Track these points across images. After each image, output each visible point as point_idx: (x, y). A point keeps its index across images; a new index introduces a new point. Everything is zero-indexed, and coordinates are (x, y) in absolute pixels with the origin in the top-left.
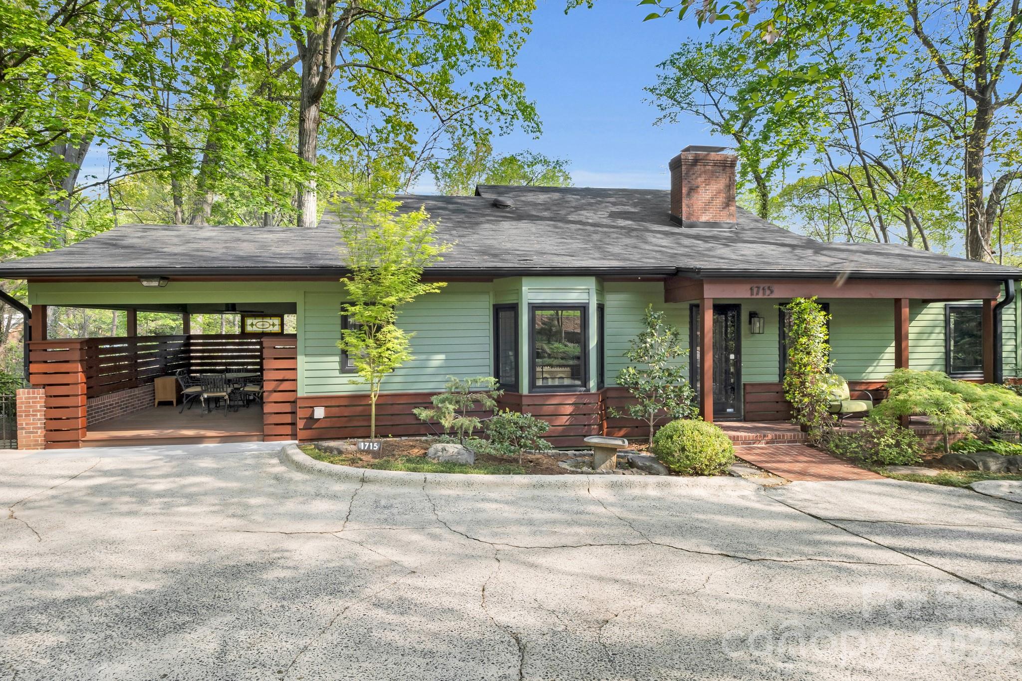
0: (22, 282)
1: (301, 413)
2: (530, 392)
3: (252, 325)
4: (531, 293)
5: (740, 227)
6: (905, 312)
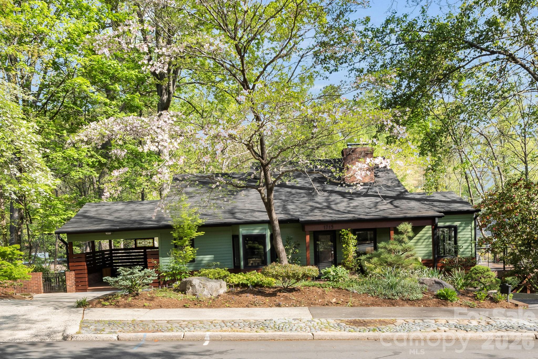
0: (65, 235)
2: (244, 267)
3: (140, 243)
4: (243, 231)
5: (377, 184)
6: (392, 233)
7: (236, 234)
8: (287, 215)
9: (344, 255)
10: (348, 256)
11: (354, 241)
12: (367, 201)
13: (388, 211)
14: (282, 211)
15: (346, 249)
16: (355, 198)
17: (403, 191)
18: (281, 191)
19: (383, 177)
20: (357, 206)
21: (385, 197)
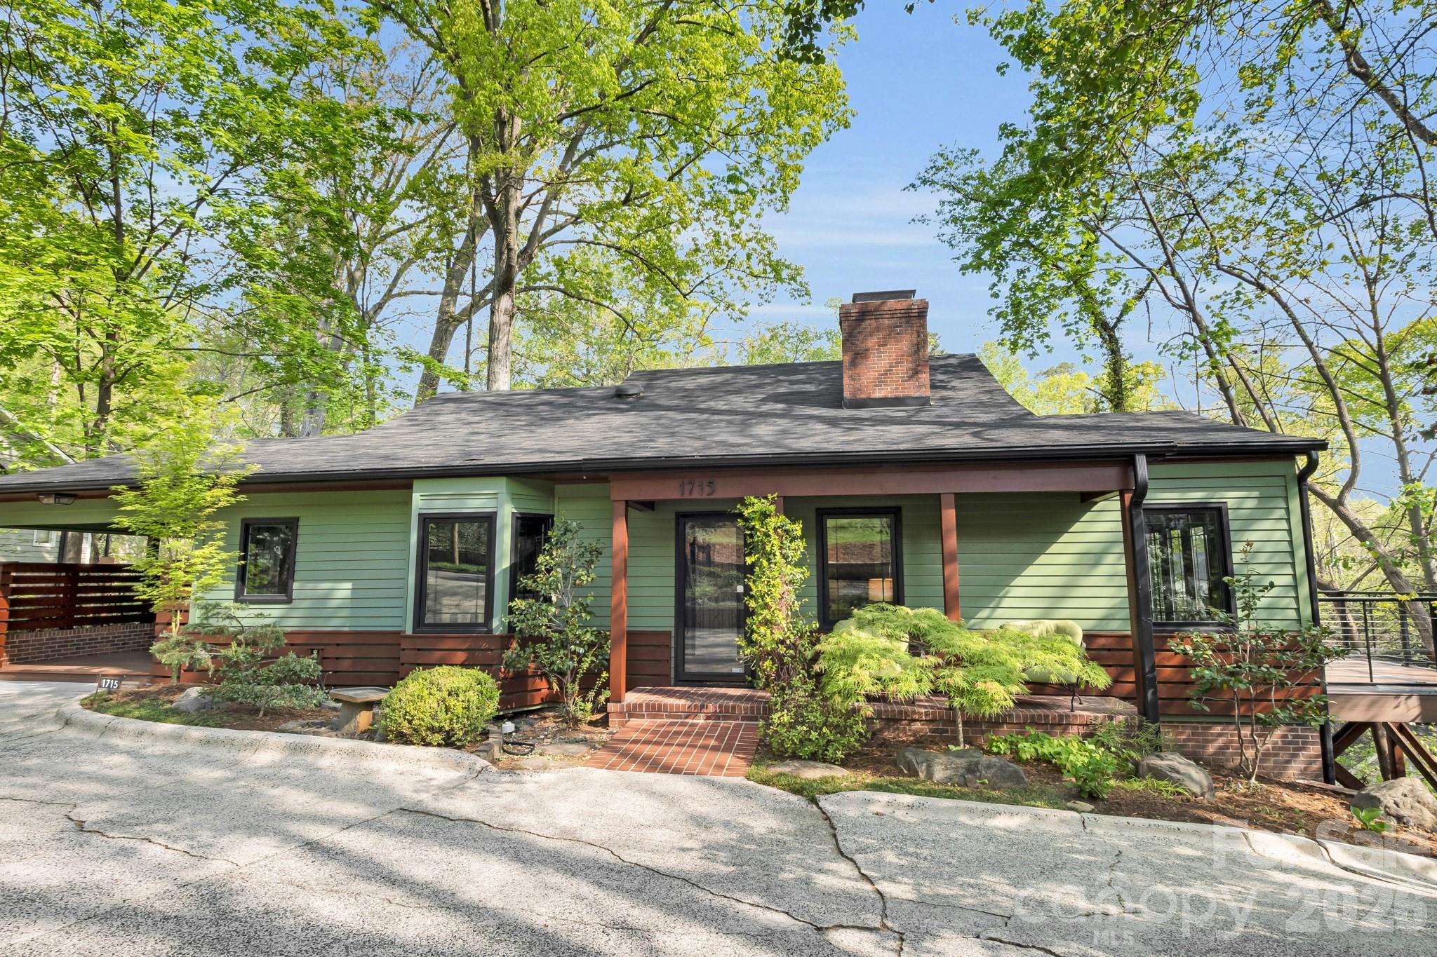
4: (422, 501)
6: (949, 516)
16: (864, 428)
21: (959, 425)
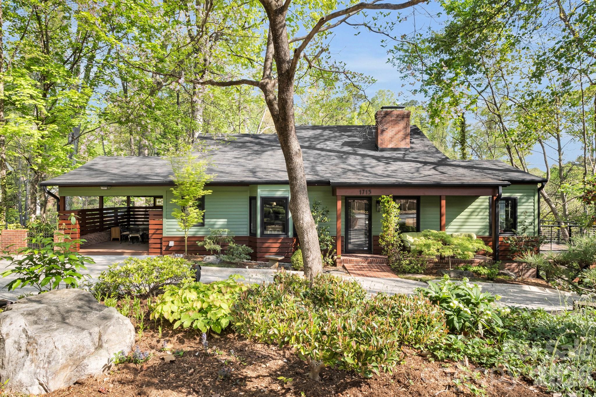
1: (164, 244)
2: (261, 236)
3: (159, 202)
4: (262, 192)
5: (413, 150)
6: (444, 202)
7: (253, 195)
8: (316, 176)
9: (384, 227)
10: (389, 228)
11: (396, 210)
12: (406, 166)
13: (433, 176)
14: (310, 172)
15: (387, 220)
16: (391, 163)
17: (444, 157)
18: (309, 153)
19: (418, 144)
20: (396, 170)
21: (425, 163)
